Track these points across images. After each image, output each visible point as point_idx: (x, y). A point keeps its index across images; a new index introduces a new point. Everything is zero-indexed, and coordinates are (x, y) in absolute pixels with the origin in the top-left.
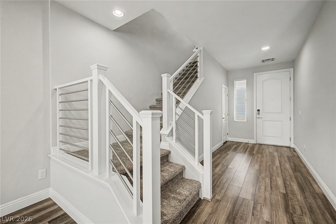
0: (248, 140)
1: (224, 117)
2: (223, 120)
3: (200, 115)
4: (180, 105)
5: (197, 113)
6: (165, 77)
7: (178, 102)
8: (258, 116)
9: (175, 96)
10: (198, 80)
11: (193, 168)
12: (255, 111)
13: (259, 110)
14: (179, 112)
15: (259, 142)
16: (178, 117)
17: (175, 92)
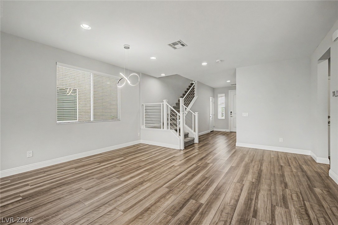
0: (226, 130)
1: (210, 116)
2: (210, 118)
3: (194, 114)
4: (187, 110)
5: (193, 113)
6: (181, 99)
7: (186, 109)
8: (231, 116)
9: (185, 106)
10: (195, 97)
11: (192, 133)
12: (230, 113)
13: (231, 112)
14: (187, 113)
15: (231, 131)
16: (186, 115)
17: (184, 105)
